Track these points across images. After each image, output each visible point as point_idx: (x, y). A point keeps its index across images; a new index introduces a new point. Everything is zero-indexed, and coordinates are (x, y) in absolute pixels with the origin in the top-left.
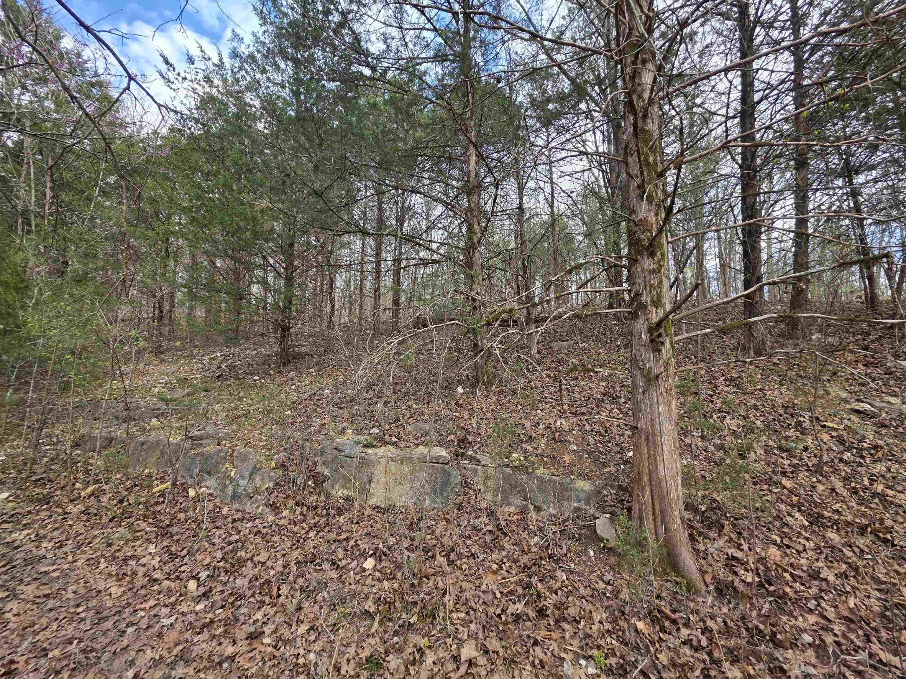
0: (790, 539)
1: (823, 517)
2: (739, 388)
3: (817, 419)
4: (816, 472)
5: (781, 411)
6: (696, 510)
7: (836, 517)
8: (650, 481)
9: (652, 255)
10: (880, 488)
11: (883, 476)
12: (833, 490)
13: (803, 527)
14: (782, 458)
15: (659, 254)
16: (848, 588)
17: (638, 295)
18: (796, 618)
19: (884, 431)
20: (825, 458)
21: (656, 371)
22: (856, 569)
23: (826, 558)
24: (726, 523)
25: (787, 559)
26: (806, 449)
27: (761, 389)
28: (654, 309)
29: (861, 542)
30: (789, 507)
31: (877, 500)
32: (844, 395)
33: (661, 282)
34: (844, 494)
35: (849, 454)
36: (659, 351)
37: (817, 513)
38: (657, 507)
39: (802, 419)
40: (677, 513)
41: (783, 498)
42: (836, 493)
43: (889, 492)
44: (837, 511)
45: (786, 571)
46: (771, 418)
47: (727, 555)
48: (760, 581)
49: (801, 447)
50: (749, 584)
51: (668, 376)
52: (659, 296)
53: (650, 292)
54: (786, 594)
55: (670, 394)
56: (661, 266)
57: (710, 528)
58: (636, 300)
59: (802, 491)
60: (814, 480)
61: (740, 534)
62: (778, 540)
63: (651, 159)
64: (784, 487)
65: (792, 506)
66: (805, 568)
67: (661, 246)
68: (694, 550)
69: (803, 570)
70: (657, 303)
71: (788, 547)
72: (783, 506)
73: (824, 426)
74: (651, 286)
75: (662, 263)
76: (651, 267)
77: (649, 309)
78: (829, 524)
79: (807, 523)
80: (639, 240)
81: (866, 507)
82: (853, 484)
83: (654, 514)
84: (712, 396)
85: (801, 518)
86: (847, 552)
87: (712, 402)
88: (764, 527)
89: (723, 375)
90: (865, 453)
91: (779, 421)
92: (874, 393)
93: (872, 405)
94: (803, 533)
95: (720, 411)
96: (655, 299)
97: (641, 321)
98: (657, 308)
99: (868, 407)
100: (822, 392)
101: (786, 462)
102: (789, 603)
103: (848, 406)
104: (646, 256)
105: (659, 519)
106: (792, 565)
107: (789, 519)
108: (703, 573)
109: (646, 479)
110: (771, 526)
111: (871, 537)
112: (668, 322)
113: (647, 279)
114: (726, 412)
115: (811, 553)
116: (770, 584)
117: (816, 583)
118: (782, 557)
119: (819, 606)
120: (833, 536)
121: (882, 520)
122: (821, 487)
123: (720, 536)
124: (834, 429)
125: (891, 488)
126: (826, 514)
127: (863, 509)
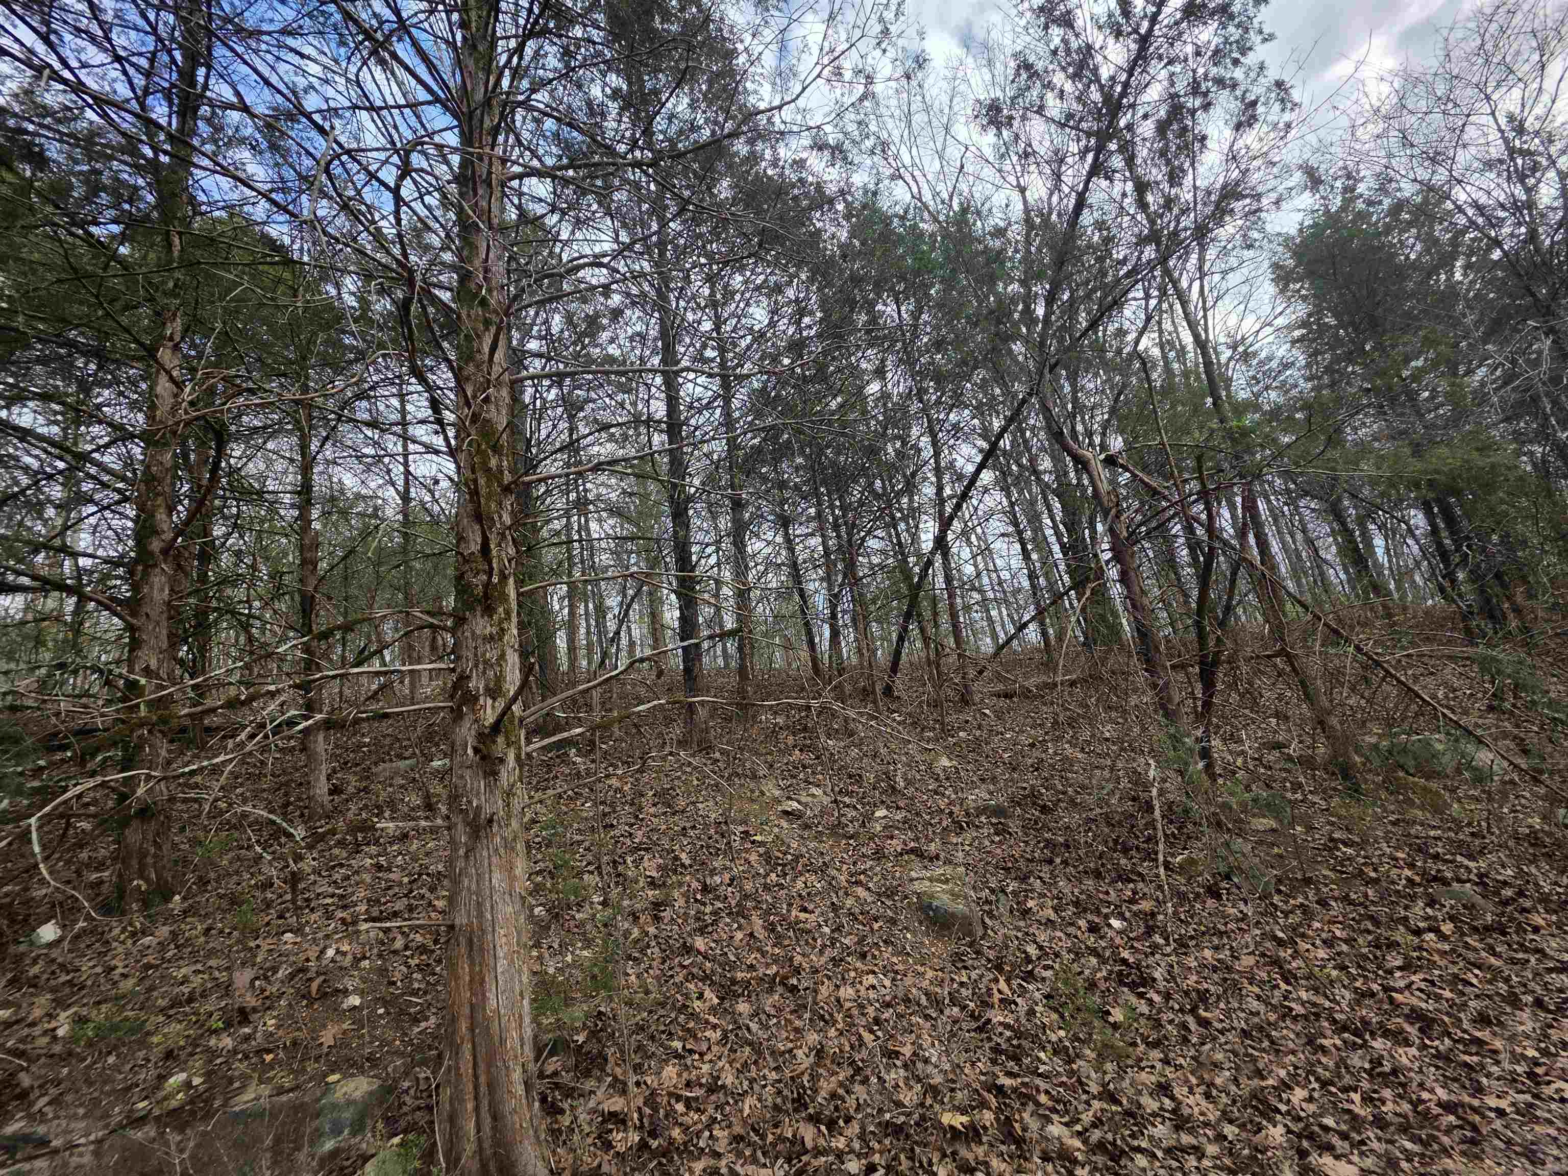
0: (695, 1037)
1: (736, 982)
3: (748, 833)
4: (738, 914)
5: (712, 831)
6: (567, 1048)
7: (749, 976)
8: (472, 1029)
9: (489, 611)
10: (795, 913)
11: (800, 896)
12: (751, 935)
13: (712, 1009)
15: (501, 610)
16: (746, 1085)
17: (464, 678)
19: (807, 833)
20: (750, 889)
21: (487, 810)
22: (759, 1049)
23: (730, 1050)
24: (611, 1051)
25: (685, 1075)
27: (694, 802)
28: (489, 702)
29: (769, 1002)
30: (699, 985)
31: (791, 933)
32: (777, 793)
33: (502, 656)
34: (761, 937)
35: (773, 875)
36: (495, 773)
37: (730, 979)
38: (483, 1079)
40: (517, 1075)
41: (695, 970)
42: (754, 938)
43: (803, 916)
44: (751, 967)
45: (678, 1098)
46: (699, 844)
47: (603, 1115)
48: (642, 1139)
49: (727, 881)
50: (625, 1155)
51: (509, 817)
52: (500, 679)
53: (484, 673)
54: (672, 1142)
55: (513, 849)
56: (502, 630)
58: (461, 688)
59: (717, 951)
60: (734, 926)
62: (677, 1045)
63: (493, 463)
64: (699, 952)
65: (706, 978)
66: (704, 1081)
67: (504, 598)
68: (552, 1132)
70: (494, 692)
71: (691, 1052)
72: (692, 985)
73: (753, 842)
74: (486, 662)
75: (505, 626)
76: (488, 630)
77: (482, 702)
78: (740, 991)
79: (716, 1001)
80: (469, 585)
81: (780, 946)
82: (772, 918)
83: (476, 1098)
84: (632, 826)
85: (712, 995)
86: (754, 1026)
87: (630, 836)
88: (664, 1032)
90: (788, 869)
91: (708, 847)
92: (803, 786)
93: (799, 802)
94: (712, 1019)
95: (637, 848)
96: (492, 685)
97: (467, 723)
98: (494, 699)
99: (795, 805)
100: (758, 794)
101: (708, 909)
103: (778, 808)
104: (478, 613)
105: (485, 1103)
106: (689, 1084)
107: (697, 1004)
109: (464, 1026)
110: (673, 1027)
111: (780, 989)
112: (511, 722)
113: (480, 651)
115: (715, 1049)
116: (653, 1134)
117: (713, 1098)
118: (679, 1075)
119: (711, 1136)
120: (743, 1007)
121: (791, 959)
122: (739, 935)
123: (599, 1080)
124: (762, 844)
125: (804, 910)
126: (739, 975)
127: (777, 951)
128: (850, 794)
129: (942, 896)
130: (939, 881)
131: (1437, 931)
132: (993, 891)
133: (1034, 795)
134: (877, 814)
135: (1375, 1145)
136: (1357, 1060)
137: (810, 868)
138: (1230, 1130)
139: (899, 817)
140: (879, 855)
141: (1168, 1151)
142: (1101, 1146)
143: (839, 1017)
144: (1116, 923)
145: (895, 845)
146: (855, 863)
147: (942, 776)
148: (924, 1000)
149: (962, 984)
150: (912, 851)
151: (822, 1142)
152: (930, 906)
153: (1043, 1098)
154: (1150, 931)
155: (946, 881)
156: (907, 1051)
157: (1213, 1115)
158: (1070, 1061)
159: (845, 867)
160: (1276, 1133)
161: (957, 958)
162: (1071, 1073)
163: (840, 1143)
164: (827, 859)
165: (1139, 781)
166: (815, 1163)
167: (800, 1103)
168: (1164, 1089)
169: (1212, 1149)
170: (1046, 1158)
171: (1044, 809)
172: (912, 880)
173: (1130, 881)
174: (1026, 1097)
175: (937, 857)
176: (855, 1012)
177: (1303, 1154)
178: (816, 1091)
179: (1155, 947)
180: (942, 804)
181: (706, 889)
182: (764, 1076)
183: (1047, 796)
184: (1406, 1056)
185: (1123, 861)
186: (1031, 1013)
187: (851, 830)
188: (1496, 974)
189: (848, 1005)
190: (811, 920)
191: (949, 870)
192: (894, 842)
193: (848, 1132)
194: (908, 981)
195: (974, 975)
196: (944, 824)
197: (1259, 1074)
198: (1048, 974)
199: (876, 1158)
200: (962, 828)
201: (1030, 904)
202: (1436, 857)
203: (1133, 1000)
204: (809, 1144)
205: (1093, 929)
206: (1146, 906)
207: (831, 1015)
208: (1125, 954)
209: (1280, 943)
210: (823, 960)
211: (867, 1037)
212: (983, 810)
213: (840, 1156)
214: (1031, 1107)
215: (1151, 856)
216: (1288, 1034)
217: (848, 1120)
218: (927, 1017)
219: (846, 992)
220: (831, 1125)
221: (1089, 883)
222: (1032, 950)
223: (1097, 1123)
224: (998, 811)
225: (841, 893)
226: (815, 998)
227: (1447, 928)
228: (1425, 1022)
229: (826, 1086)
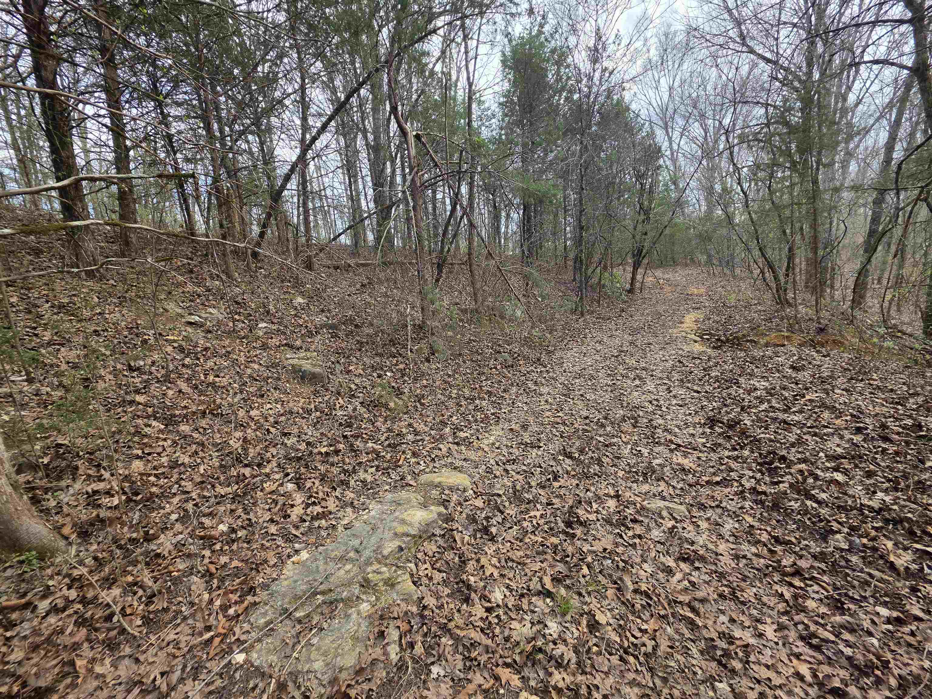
0: (151, 446)
1: (175, 416)
2: (72, 315)
3: (160, 334)
4: (165, 381)
5: (126, 333)
6: (34, 467)
7: (185, 412)
10: (211, 378)
11: (212, 369)
12: (180, 391)
13: (161, 431)
14: (133, 377)
16: (199, 461)
18: (163, 508)
19: (209, 336)
20: (171, 367)
22: (203, 445)
23: (181, 447)
24: (79, 463)
25: (150, 465)
26: (153, 363)
27: (100, 313)
29: (203, 423)
30: (146, 420)
31: (210, 388)
32: (179, 311)
34: (189, 392)
35: (188, 359)
37: (170, 415)
39: (147, 337)
40: (3, 481)
41: (139, 413)
42: (183, 393)
43: (217, 379)
44: (185, 407)
45: (150, 475)
46: (116, 341)
47: (87, 493)
48: (128, 497)
49: (150, 363)
50: (116, 507)
54: (152, 494)
57: (59, 478)
59: (155, 401)
60: (164, 388)
61: (99, 466)
62: (139, 452)
64: (139, 403)
65: (148, 417)
66: (166, 464)
68: (41, 511)
69: (164, 467)
71: (149, 454)
72: (140, 421)
73: (166, 340)
78: (180, 420)
79: (163, 427)
81: (204, 395)
82: (194, 382)
84: (35, 328)
85: (158, 424)
86: (195, 435)
87: (36, 335)
88: (124, 447)
89: (47, 302)
90: (199, 355)
91: (125, 343)
92: (201, 307)
93: (200, 317)
94: (161, 436)
95: (50, 344)
99: (197, 318)
100: (162, 310)
101: (137, 380)
102: (156, 500)
103: (183, 320)
106: (155, 468)
107: (147, 430)
108: (58, 529)
110: (131, 444)
111: (210, 416)
114: (58, 344)
115: (168, 450)
116: (137, 494)
117: (175, 470)
118: (145, 465)
119: (180, 486)
120: (184, 428)
121: (214, 401)
122: (170, 393)
123: (74, 479)
124: (175, 341)
125: (218, 376)
126: (177, 412)
127: (202, 398)
128: (239, 314)
129: (307, 366)
130: (302, 359)
131: (496, 368)
132: (333, 363)
133: (351, 320)
134: (260, 326)
135: (474, 427)
136: (471, 407)
137: (215, 354)
138: (433, 432)
139: (275, 327)
140: (265, 347)
141: (413, 442)
142: (389, 445)
143: (252, 424)
144: (389, 374)
145: (275, 341)
146: (249, 352)
147: (299, 308)
148: (301, 411)
149: (320, 402)
150: (286, 345)
151: (255, 473)
152: (300, 371)
153: (364, 436)
154: (403, 375)
155: (308, 359)
156: (296, 431)
157: (427, 429)
158: (373, 424)
159: (242, 354)
160: (447, 430)
161: (316, 393)
162: (374, 427)
163: (267, 470)
164: (229, 349)
165: (402, 314)
166: (255, 480)
167: (239, 460)
168: (410, 425)
169: (427, 438)
170: (367, 453)
171: (356, 326)
172: (287, 359)
173: (395, 357)
174: (356, 437)
175: (301, 348)
176: (262, 421)
177: (454, 433)
178: (247, 455)
179: (405, 381)
180: (301, 322)
181: (131, 369)
182: (210, 455)
183: (358, 321)
184: (484, 403)
185: (393, 349)
186: (355, 409)
187: (242, 334)
188: (509, 378)
189: (256, 418)
190: (224, 382)
191: (309, 354)
192: (273, 340)
193: (270, 466)
194: (291, 404)
195: (326, 398)
196: (303, 332)
197: (442, 415)
198: (361, 395)
199: (289, 471)
200: (312, 334)
201: (351, 368)
202: (499, 345)
203: (397, 400)
204: (248, 475)
205: (379, 376)
206: (402, 366)
207: (248, 423)
208: (394, 384)
209: (449, 376)
210: (236, 400)
211: (272, 430)
212: (323, 326)
213: (267, 475)
214: (360, 439)
215: (405, 347)
216: (451, 403)
217: (269, 462)
218: (304, 418)
219: (253, 413)
220: (259, 465)
221: (378, 359)
222: (353, 386)
223: (387, 439)
224: (333, 327)
225: (242, 367)
226: (236, 417)
227: (498, 367)
228: (490, 393)
229: (252, 452)
